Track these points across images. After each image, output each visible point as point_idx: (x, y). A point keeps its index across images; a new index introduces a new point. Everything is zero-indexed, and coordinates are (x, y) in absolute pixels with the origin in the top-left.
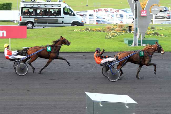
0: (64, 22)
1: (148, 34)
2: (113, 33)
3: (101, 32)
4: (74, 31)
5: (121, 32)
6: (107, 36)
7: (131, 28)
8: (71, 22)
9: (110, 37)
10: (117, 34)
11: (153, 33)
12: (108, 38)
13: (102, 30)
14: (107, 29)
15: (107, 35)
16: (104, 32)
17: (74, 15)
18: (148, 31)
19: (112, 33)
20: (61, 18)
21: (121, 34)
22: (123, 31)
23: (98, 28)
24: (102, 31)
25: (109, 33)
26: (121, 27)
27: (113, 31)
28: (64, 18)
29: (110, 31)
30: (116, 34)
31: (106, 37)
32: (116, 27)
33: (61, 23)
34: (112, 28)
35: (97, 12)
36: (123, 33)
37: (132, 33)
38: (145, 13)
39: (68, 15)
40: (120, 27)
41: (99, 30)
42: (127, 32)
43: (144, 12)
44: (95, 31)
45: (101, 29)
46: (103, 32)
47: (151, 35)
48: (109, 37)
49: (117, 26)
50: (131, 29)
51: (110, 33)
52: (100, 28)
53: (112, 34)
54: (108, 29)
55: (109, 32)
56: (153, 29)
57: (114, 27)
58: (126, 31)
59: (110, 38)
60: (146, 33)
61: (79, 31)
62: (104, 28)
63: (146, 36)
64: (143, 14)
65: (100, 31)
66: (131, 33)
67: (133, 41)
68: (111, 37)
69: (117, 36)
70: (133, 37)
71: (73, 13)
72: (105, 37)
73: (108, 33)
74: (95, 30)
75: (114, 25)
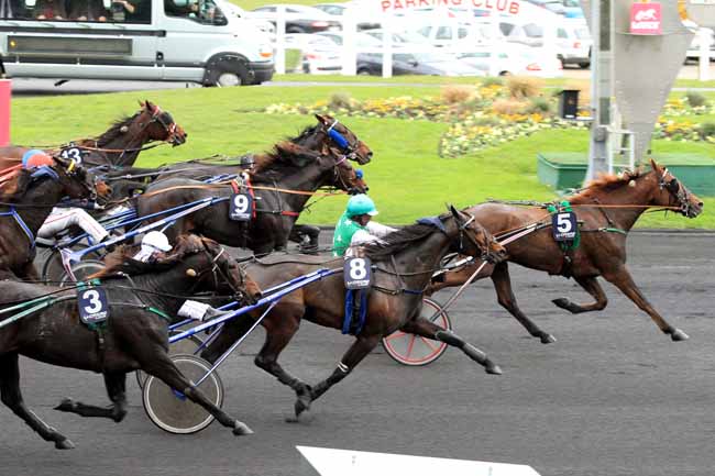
0: (167, 58)
1: (669, 135)
2: (482, 123)
3: (412, 119)
4: (270, 110)
5: (521, 118)
6: (445, 142)
7: (576, 100)
8: (205, 60)
9: (461, 146)
10: (499, 132)
11: (697, 126)
12: (454, 154)
13: (421, 108)
14: (446, 104)
15: (445, 136)
16: (431, 116)
17: (219, 20)
18: (670, 117)
19: (474, 125)
20: (151, 33)
21: (522, 134)
22: (537, 117)
23: (399, 99)
24: (421, 114)
25: (458, 125)
26: (524, 94)
27: (479, 115)
28: (168, 34)
29: (462, 116)
30: (496, 132)
31: (441, 147)
32: (499, 94)
33: (151, 65)
34: (476, 100)
35: (399, 11)
36: (536, 127)
37: (581, 124)
38: (651, 20)
39: (192, 19)
40: (519, 93)
41: (404, 106)
42: (554, 123)
43: (650, 13)
44: (382, 115)
45: (416, 103)
46: (426, 120)
47: (684, 141)
48: (456, 148)
49: (500, 89)
50: (575, 105)
51: (464, 125)
52: (409, 98)
53: (475, 129)
54: (453, 101)
55: (459, 121)
56: (696, 109)
57: (486, 91)
58: (548, 114)
59: (463, 151)
60: (658, 125)
61: (294, 110)
62: (429, 98)
63: (660, 142)
64: (644, 23)
65: (410, 112)
66: (575, 125)
67: (585, 171)
68: (466, 145)
69: (503, 140)
70: (585, 150)
71: (212, 11)
72: (433, 147)
73: (454, 127)
74: (383, 110)
75: (489, 83)
